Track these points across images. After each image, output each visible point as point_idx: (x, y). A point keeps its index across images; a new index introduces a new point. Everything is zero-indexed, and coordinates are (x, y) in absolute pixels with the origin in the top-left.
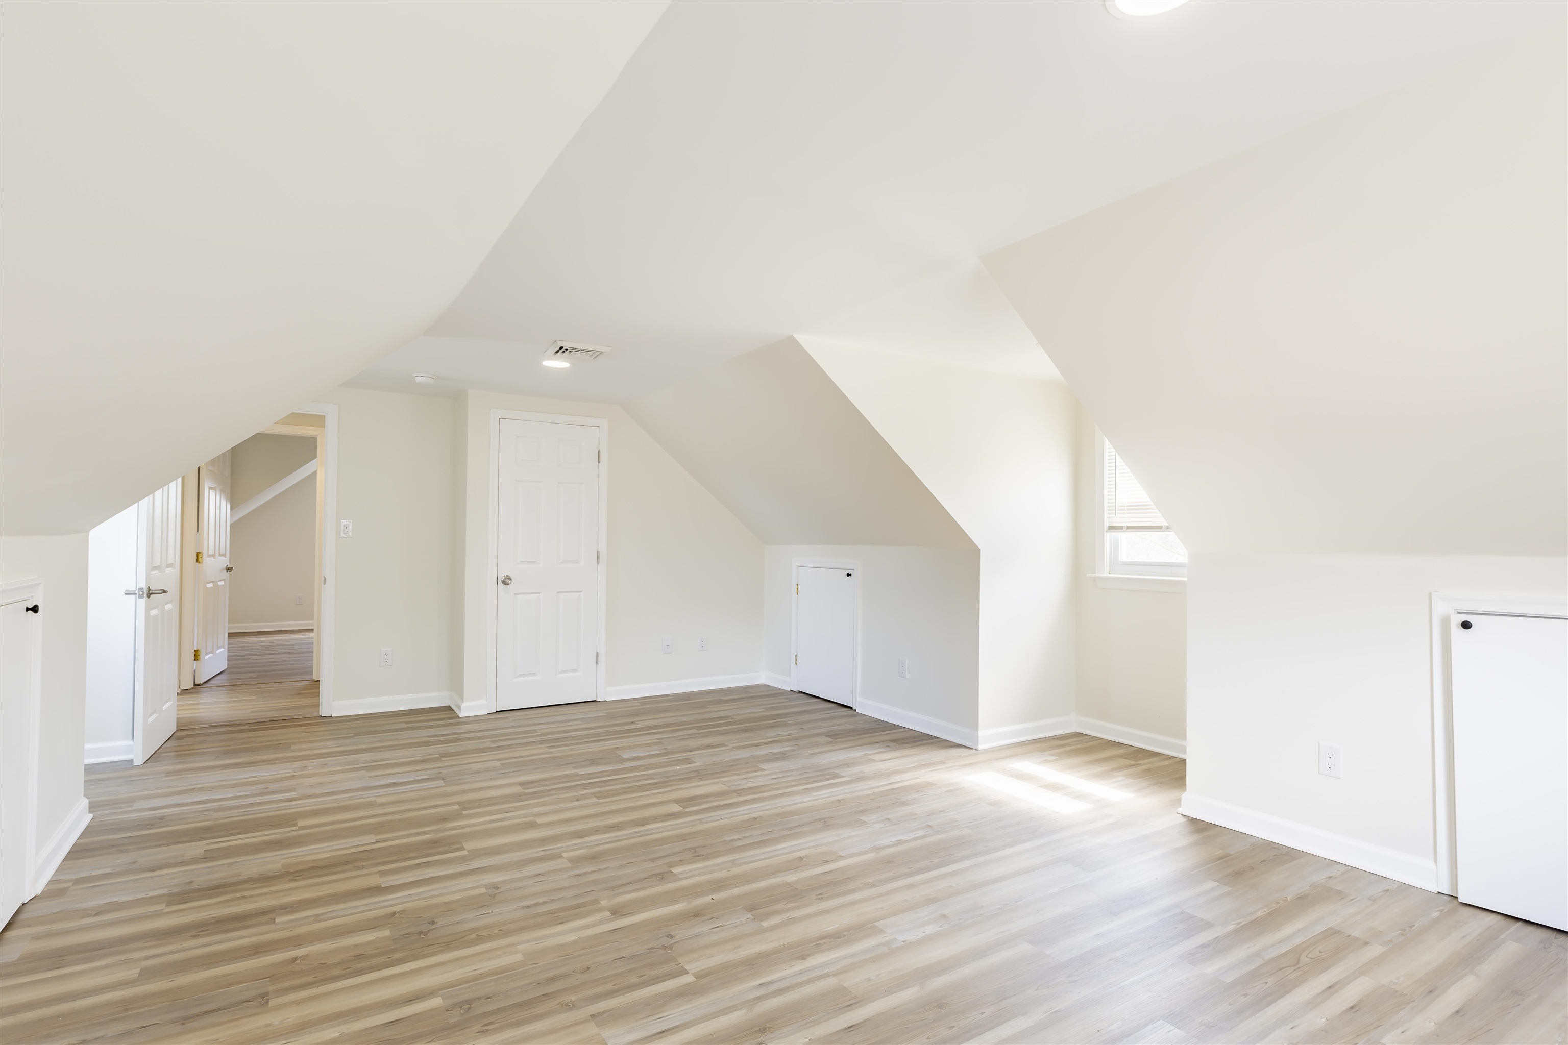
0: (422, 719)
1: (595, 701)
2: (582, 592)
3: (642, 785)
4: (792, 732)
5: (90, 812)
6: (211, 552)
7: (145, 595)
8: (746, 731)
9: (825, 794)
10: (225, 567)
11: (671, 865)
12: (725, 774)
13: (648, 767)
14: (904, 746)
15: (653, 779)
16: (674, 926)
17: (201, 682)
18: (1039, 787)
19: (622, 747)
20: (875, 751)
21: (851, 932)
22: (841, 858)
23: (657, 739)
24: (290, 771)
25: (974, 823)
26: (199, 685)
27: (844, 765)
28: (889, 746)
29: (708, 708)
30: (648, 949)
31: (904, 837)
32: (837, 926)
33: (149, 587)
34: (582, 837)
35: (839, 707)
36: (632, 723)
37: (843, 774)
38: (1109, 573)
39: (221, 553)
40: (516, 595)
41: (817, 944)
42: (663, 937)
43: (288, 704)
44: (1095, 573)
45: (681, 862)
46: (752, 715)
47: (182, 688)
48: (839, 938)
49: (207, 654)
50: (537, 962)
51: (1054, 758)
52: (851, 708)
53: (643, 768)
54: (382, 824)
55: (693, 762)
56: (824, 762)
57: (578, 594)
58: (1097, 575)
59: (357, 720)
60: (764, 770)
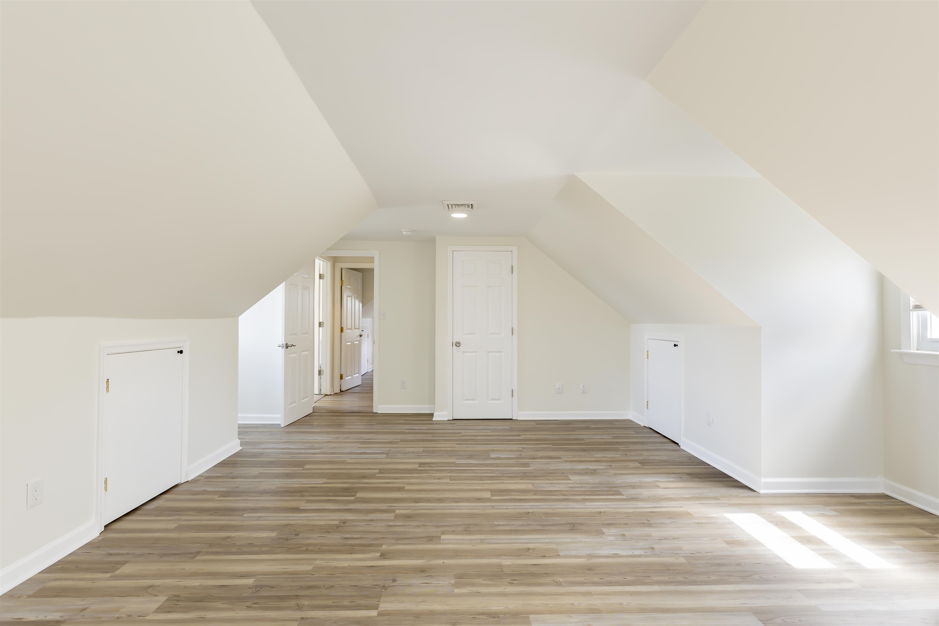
0: (414, 419)
1: (512, 419)
2: (503, 352)
3: (480, 476)
4: (616, 456)
5: (241, 446)
6: (349, 327)
7: (285, 347)
8: (584, 451)
9: (595, 505)
10: (359, 334)
11: (443, 533)
12: (540, 478)
13: (498, 465)
14: (695, 479)
15: (494, 473)
16: (403, 574)
17: (344, 390)
18: (792, 537)
19: (497, 450)
20: (666, 480)
21: (506, 616)
22: (559, 556)
23: (522, 448)
24: (331, 439)
25: (696, 555)
26: (343, 391)
27: (631, 486)
28: (681, 478)
29: (575, 431)
30: (373, 585)
31: (621, 553)
32: (501, 608)
33: (287, 343)
34: (417, 503)
35: (671, 442)
36: (519, 435)
37: (623, 493)
38: (917, 350)
39: (356, 328)
40: (464, 353)
41: (473, 617)
42: (390, 579)
43: (364, 404)
44: (901, 349)
45: (453, 532)
46: (599, 440)
47: (335, 392)
48: (494, 617)
49: (347, 377)
50: (313, 574)
51: (834, 513)
52: (678, 444)
53: (495, 465)
54: (336, 474)
55: (529, 467)
56: (619, 481)
57: (501, 353)
58: (903, 351)
59: (386, 416)
60: (570, 480)
